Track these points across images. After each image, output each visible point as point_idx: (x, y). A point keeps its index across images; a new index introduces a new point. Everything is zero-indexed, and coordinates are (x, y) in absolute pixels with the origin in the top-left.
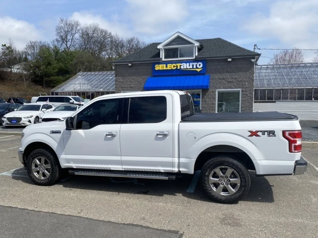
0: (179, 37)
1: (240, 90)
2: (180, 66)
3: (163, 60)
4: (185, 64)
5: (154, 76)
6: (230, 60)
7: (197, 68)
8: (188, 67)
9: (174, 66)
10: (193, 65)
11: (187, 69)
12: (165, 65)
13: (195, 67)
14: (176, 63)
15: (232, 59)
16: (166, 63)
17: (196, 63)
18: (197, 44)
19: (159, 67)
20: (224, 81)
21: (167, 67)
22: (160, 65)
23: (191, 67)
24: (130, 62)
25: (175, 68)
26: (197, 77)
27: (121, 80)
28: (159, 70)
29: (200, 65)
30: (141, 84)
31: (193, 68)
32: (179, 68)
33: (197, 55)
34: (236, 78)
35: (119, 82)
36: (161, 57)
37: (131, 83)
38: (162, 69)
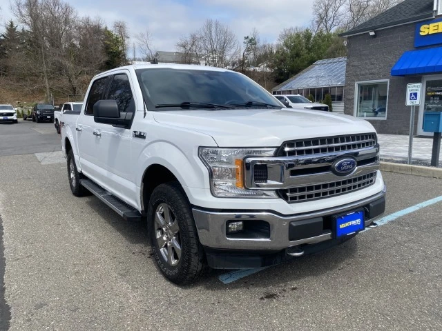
3: (440, 13)
5: (418, 48)
12: (440, 24)
22: (432, 25)
24: (372, 29)
27: (356, 63)
28: (428, 35)
35: (352, 66)
36: (435, 9)
37: (372, 66)
38: (436, 32)
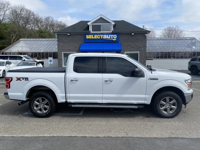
0: (101, 18)
1: (139, 52)
2: (103, 37)
3: (91, 32)
4: (106, 36)
5: (86, 43)
6: (133, 34)
7: (113, 38)
8: (108, 38)
9: (99, 37)
10: (111, 37)
11: (107, 38)
12: (93, 36)
13: (112, 38)
14: (100, 35)
15: (134, 34)
16: (94, 34)
17: (113, 35)
18: (113, 23)
19: (88, 37)
20: (129, 47)
21: (94, 37)
22: (90, 36)
23: (110, 37)
24: (69, 33)
25: (99, 38)
26: (114, 44)
28: (89, 39)
29: (115, 37)
30: (76, 47)
31: (111, 38)
32: (102, 38)
33: (113, 30)
34: (136, 46)
35: (61, 46)
36: (90, 30)
37: (69, 47)
38: (91, 38)
